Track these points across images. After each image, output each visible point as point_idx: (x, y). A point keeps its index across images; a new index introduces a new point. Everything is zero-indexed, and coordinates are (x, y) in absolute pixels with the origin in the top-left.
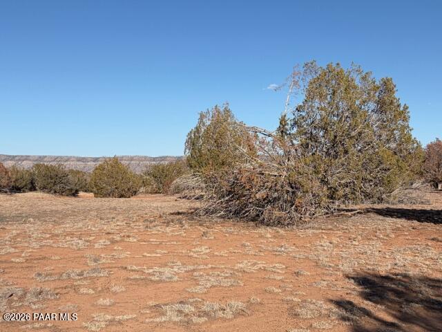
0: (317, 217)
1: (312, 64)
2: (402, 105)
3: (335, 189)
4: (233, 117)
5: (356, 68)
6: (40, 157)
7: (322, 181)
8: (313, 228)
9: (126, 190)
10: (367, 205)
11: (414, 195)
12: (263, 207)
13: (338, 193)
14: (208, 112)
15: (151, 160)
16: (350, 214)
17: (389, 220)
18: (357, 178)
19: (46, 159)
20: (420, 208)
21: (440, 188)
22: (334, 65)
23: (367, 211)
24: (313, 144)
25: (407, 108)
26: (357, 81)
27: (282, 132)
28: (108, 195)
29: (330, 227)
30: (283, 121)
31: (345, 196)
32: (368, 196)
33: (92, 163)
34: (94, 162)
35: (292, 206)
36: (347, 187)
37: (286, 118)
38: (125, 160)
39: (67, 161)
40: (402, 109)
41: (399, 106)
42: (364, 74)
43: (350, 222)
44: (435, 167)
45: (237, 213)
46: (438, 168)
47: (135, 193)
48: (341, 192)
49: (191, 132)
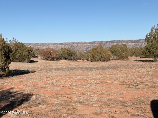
6: (36, 43)
14: (154, 27)
15: (88, 44)
19: (39, 44)
33: (60, 46)
34: (61, 45)
38: (75, 44)
39: (48, 45)
47: (109, 60)
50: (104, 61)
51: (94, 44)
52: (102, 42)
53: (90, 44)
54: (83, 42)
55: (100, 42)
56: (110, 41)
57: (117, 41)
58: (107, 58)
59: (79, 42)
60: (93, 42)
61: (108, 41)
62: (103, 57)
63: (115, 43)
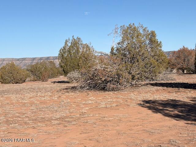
0: (127, 88)
1: (123, 26)
2: (159, 42)
3: (134, 76)
4: (82, 41)
5: (141, 25)
7: (129, 73)
8: (127, 91)
9: (20, 80)
10: (148, 82)
11: (168, 77)
12: (107, 84)
13: (135, 77)
14: (69, 39)
15: (17, 61)
16: (140, 85)
17: (156, 87)
18: (143, 71)
20: (170, 82)
21: (185, 72)
22: (132, 25)
23: (147, 84)
24: (125, 58)
25: (161, 42)
26: (141, 31)
27: (112, 53)
28: (9, 83)
29: (133, 90)
30: (112, 49)
31: (138, 78)
32: (147, 78)
35: (118, 83)
36: (139, 74)
37: (114, 48)
40: (159, 43)
41: (158, 42)
42: (144, 28)
43: (140, 89)
44: (182, 62)
45: (94, 87)
46: (184, 62)
47: (24, 81)
48: (136, 77)
49: (61, 50)
50: (17, 83)
51: (24, 61)
52: (35, 58)
53: (19, 62)
54: (10, 59)
55: (32, 58)
56: (45, 58)
57: (53, 57)
58: (21, 79)
59: (4, 58)
60: (22, 59)
61: (42, 58)
62: (15, 77)
63: (51, 59)
